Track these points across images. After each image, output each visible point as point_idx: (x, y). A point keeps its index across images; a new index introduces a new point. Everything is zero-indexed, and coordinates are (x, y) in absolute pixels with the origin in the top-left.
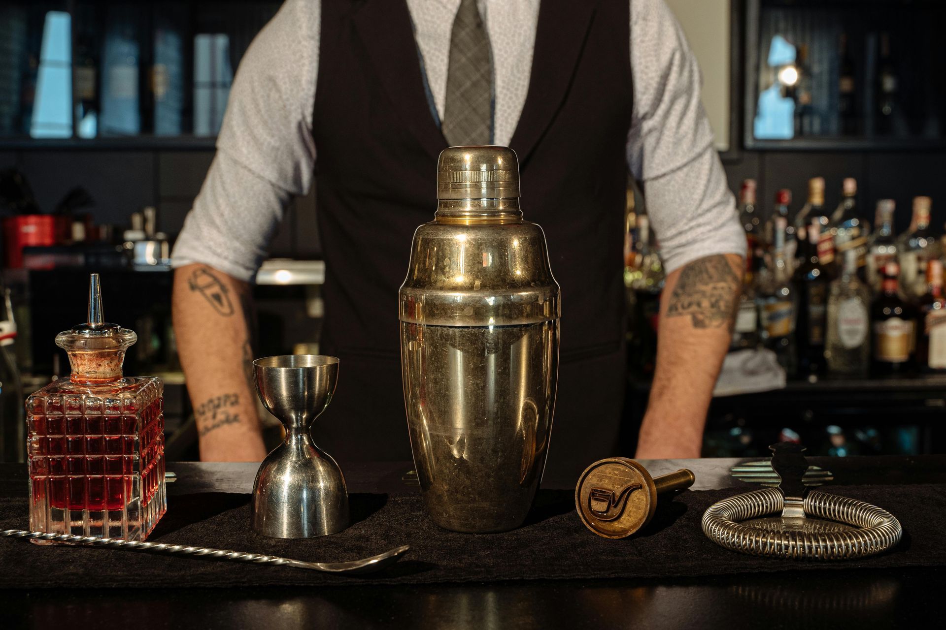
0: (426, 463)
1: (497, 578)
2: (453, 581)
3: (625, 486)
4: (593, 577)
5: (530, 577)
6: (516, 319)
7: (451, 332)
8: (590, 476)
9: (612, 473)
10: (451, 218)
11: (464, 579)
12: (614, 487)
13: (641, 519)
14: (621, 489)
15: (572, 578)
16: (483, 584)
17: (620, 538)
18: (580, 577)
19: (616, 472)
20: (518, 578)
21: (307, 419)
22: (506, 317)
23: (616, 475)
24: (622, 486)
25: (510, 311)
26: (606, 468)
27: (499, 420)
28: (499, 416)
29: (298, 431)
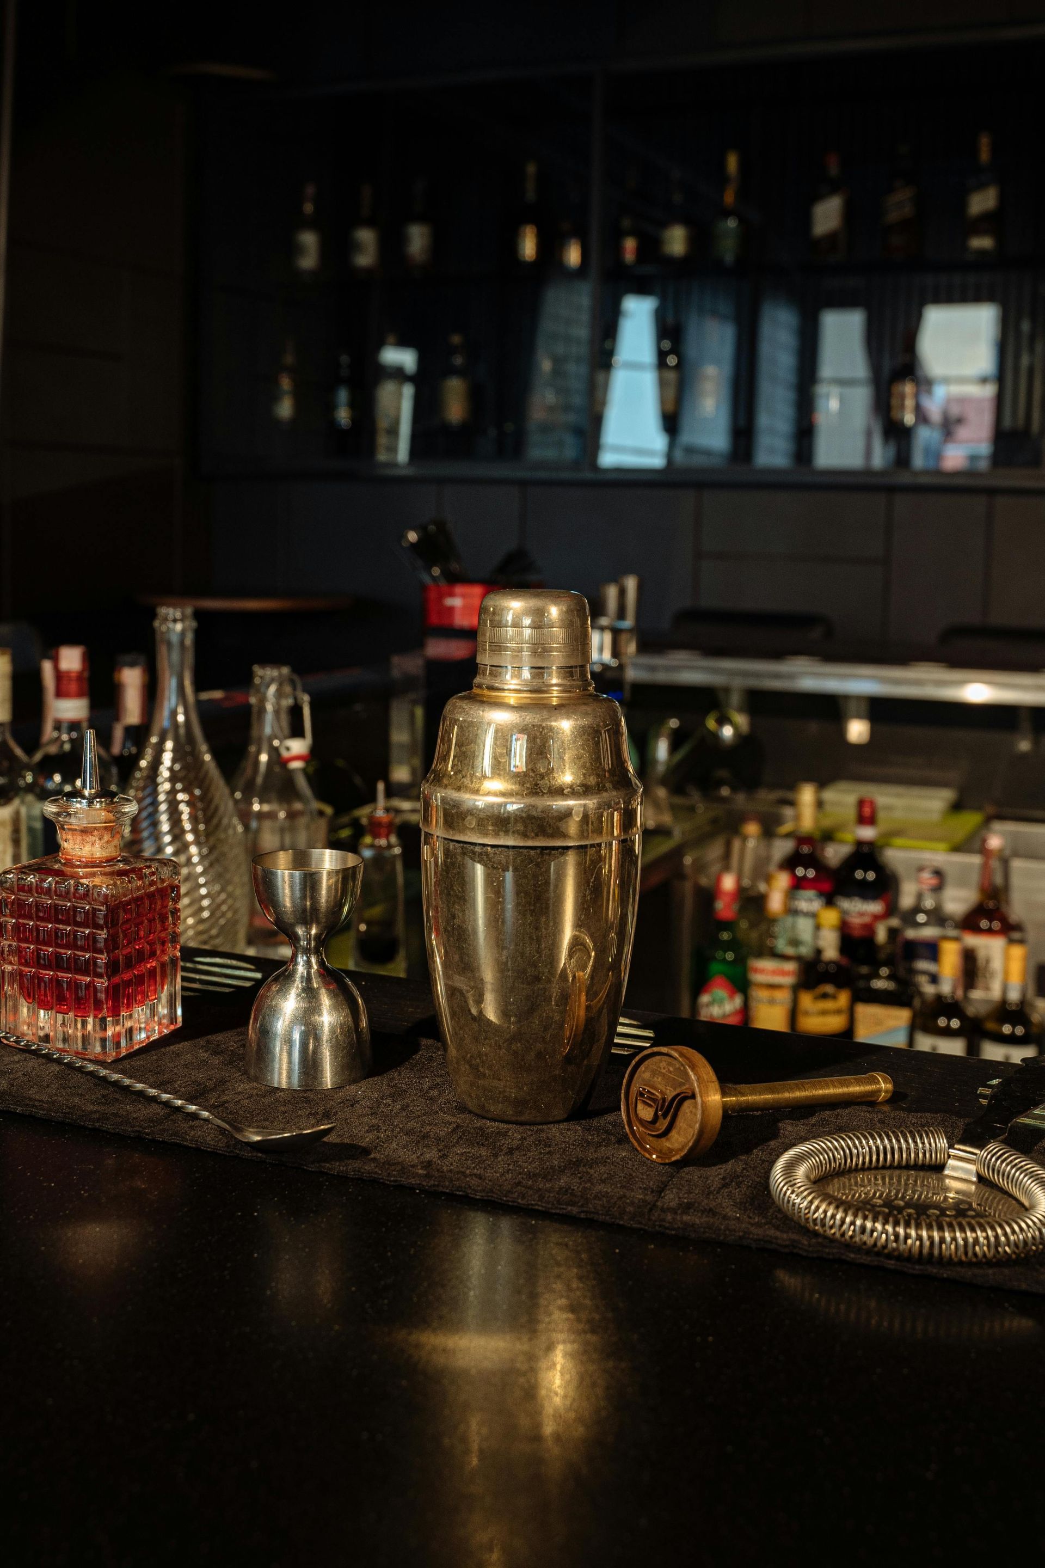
0: (442, 1016)
1: (436, 1188)
2: (381, 1181)
3: (678, 1091)
4: (558, 1211)
5: (476, 1195)
6: (533, 838)
7: (451, 847)
8: (642, 1068)
9: (667, 1069)
10: (486, 692)
11: (395, 1181)
12: (667, 1089)
13: (686, 1144)
14: (674, 1093)
15: (530, 1207)
16: (418, 1191)
17: (663, 1162)
18: (540, 1208)
19: (671, 1069)
20: (460, 1193)
21: (317, 937)
22: (519, 834)
23: (670, 1072)
24: (675, 1089)
25: (525, 827)
26: (661, 1061)
27: (510, 973)
28: (510, 968)
29: (307, 951)
